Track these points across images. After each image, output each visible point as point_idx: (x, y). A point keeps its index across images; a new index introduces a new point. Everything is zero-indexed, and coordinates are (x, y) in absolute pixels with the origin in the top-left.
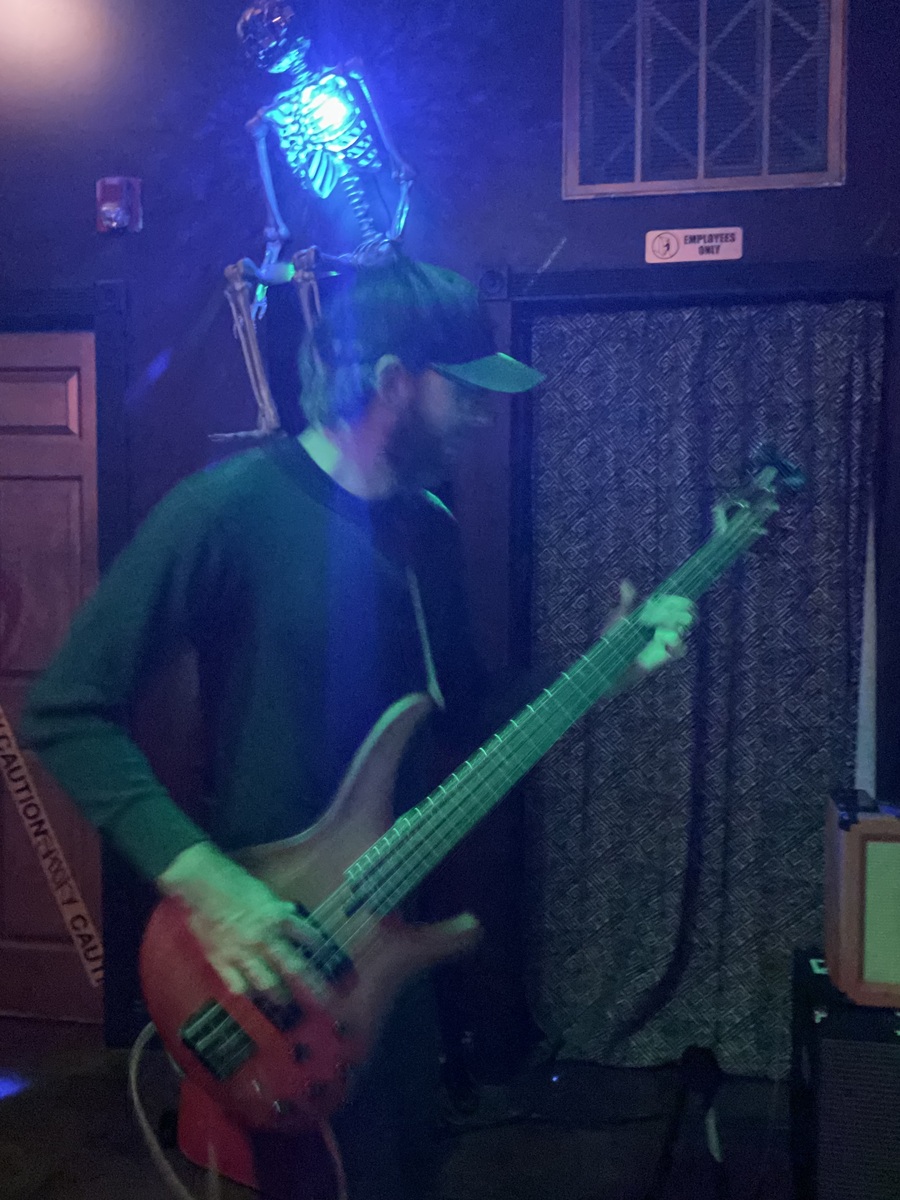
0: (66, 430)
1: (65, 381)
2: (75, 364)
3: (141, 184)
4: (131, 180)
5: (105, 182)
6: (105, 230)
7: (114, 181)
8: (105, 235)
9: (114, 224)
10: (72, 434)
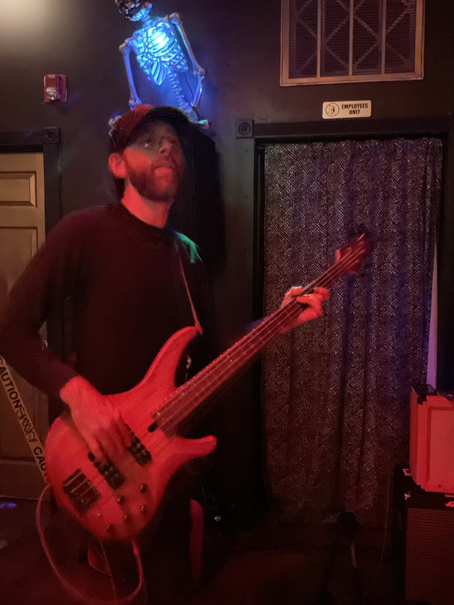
0: (28, 203)
1: (29, 178)
2: (34, 170)
3: (66, 78)
4: (61, 75)
5: (48, 77)
6: (49, 101)
7: (52, 76)
8: (48, 104)
9: (53, 98)
10: (32, 205)
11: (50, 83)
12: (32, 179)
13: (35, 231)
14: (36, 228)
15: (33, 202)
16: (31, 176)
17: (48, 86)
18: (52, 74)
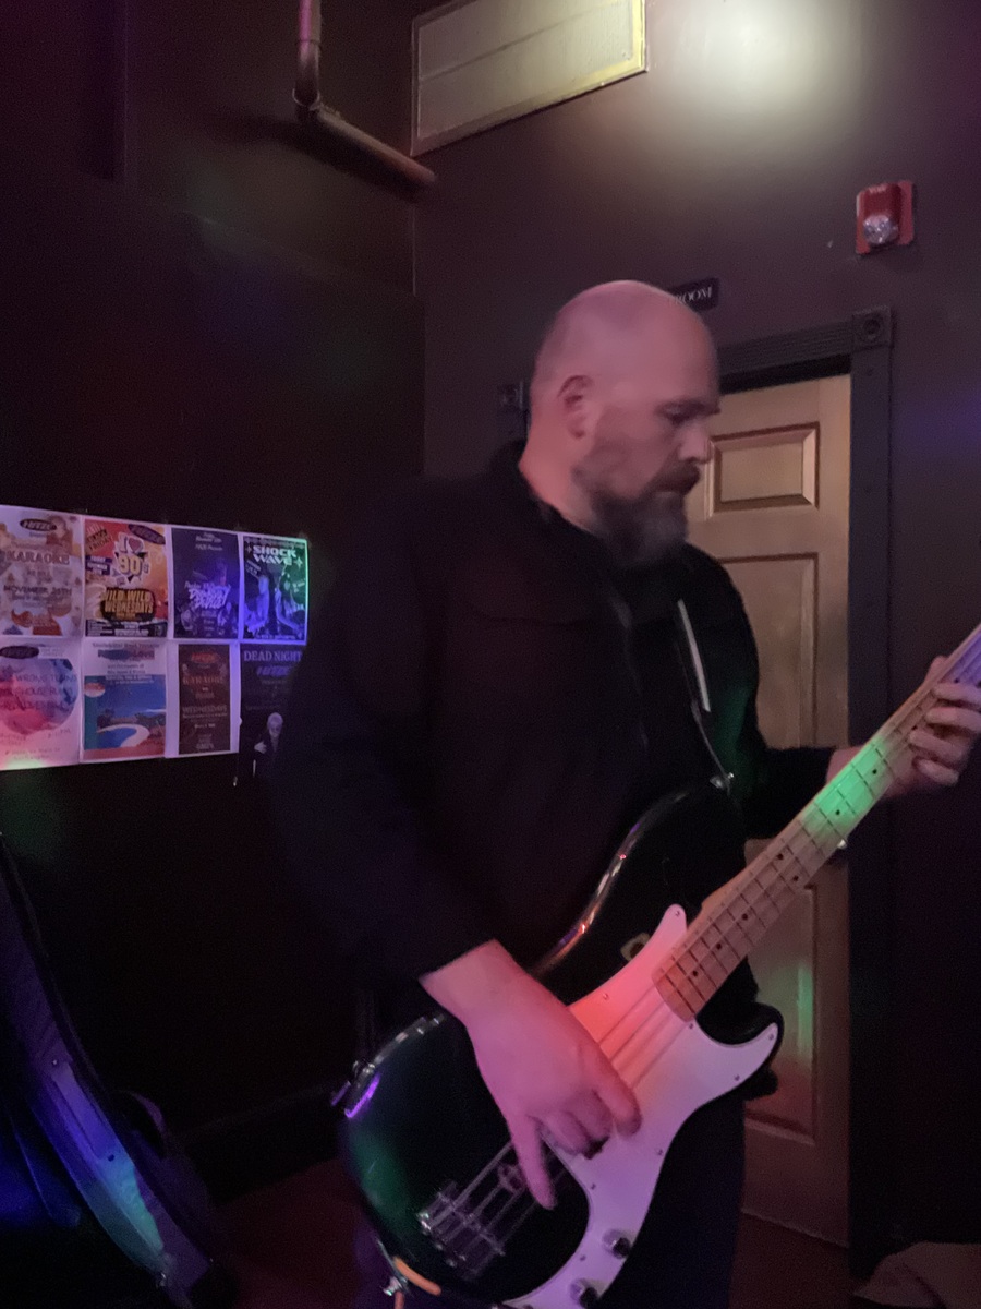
0: (799, 499)
1: (801, 440)
2: (812, 420)
3: (914, 186)
4: (901, 184)
5: (868, 192)
6: (867, 249)
7: (882, 188)
8: (866, 255)
9: (881, 240)
10: (808, 502)
11: (872, 206)
12: (811, 440)
13: (811, 563)
14: (814, 556)
15: (810, 496)
16: (806, 436)
17: (867, 213)
18: (879, 185)
